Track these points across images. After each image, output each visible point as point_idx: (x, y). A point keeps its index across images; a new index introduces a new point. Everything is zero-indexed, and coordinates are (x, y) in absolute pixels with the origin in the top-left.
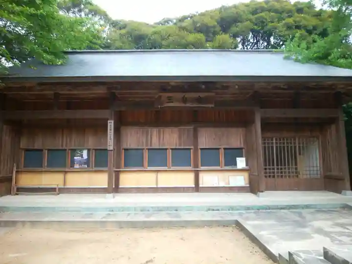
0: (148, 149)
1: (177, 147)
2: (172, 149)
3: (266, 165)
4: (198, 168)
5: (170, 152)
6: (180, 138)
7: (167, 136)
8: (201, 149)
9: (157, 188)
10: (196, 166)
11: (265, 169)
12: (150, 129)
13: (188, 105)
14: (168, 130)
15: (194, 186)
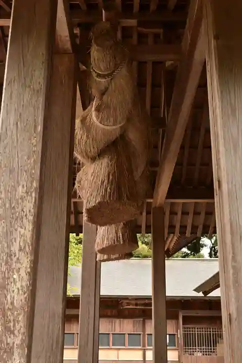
0: (113, 334)
1: (132, 333)
2: (128, 334)
3: (185, 346)
4: (145, 347)
5: (127, 336)
6: (134, 327)
7: (125, 325)
8: (148, 334)
9: (118, 360)
10: (144, 346)
11: (186, 349)
12: (114, 320)
13: (138, 307)
14: (126, 321)
15: (142, 360)
